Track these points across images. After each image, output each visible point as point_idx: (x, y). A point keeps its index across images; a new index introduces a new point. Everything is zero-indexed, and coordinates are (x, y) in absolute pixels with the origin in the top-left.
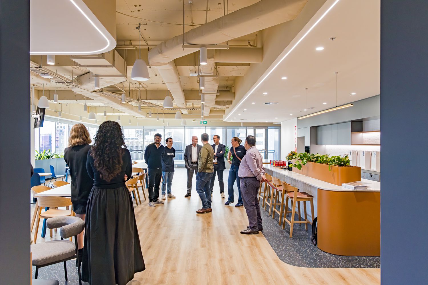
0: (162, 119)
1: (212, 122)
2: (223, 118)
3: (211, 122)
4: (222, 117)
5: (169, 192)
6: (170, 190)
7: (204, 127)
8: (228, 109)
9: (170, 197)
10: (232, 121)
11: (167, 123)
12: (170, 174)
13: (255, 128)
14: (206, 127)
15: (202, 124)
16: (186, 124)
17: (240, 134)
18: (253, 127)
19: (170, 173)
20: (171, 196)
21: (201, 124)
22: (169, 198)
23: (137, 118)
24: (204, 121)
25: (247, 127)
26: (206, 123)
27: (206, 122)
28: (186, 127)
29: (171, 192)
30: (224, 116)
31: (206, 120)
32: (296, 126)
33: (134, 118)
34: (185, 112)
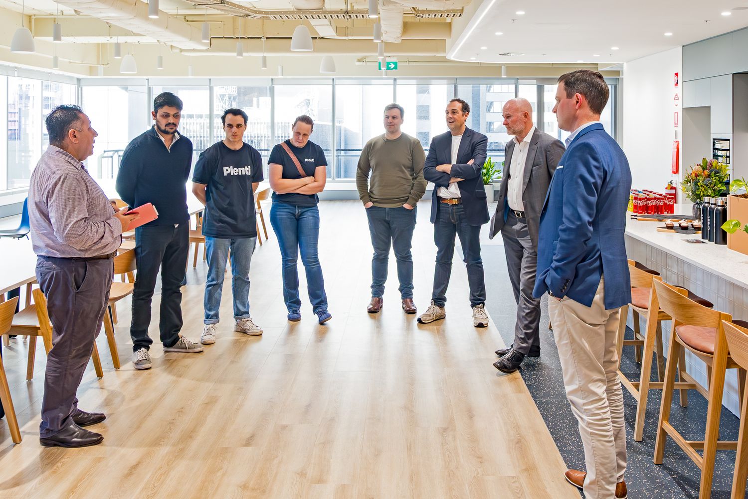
0: (261, 55)
1: (414, 64)
2: (445, 51)
3: (411, 64)
4: (441, 45)
5: (241, 313)
6: (245, 304)
7: (392, 81)
8: (462, 16)
9: (244, 332)
10: (473, 59)
11: (279, 68)
12: (238, 248)
13: (540, 83)
14: (395, 80)
15: (384, 69)
16: (334, 71)
17: (495, 103)
18: (535, 81)
19: (236, 245)
20: (248, 326)
21: (380, 69)
22: (239, 336)
23: (181, 50)
24: (388, 60)
25: (517, 79)
26: (396, 68)
27: (395, 64)
28: (337, 81)
29: (247, 313)
30: (448, 41)
31: (394, 57)
32: (677, 74)
33: (175, 51)
34: (324, 29)
